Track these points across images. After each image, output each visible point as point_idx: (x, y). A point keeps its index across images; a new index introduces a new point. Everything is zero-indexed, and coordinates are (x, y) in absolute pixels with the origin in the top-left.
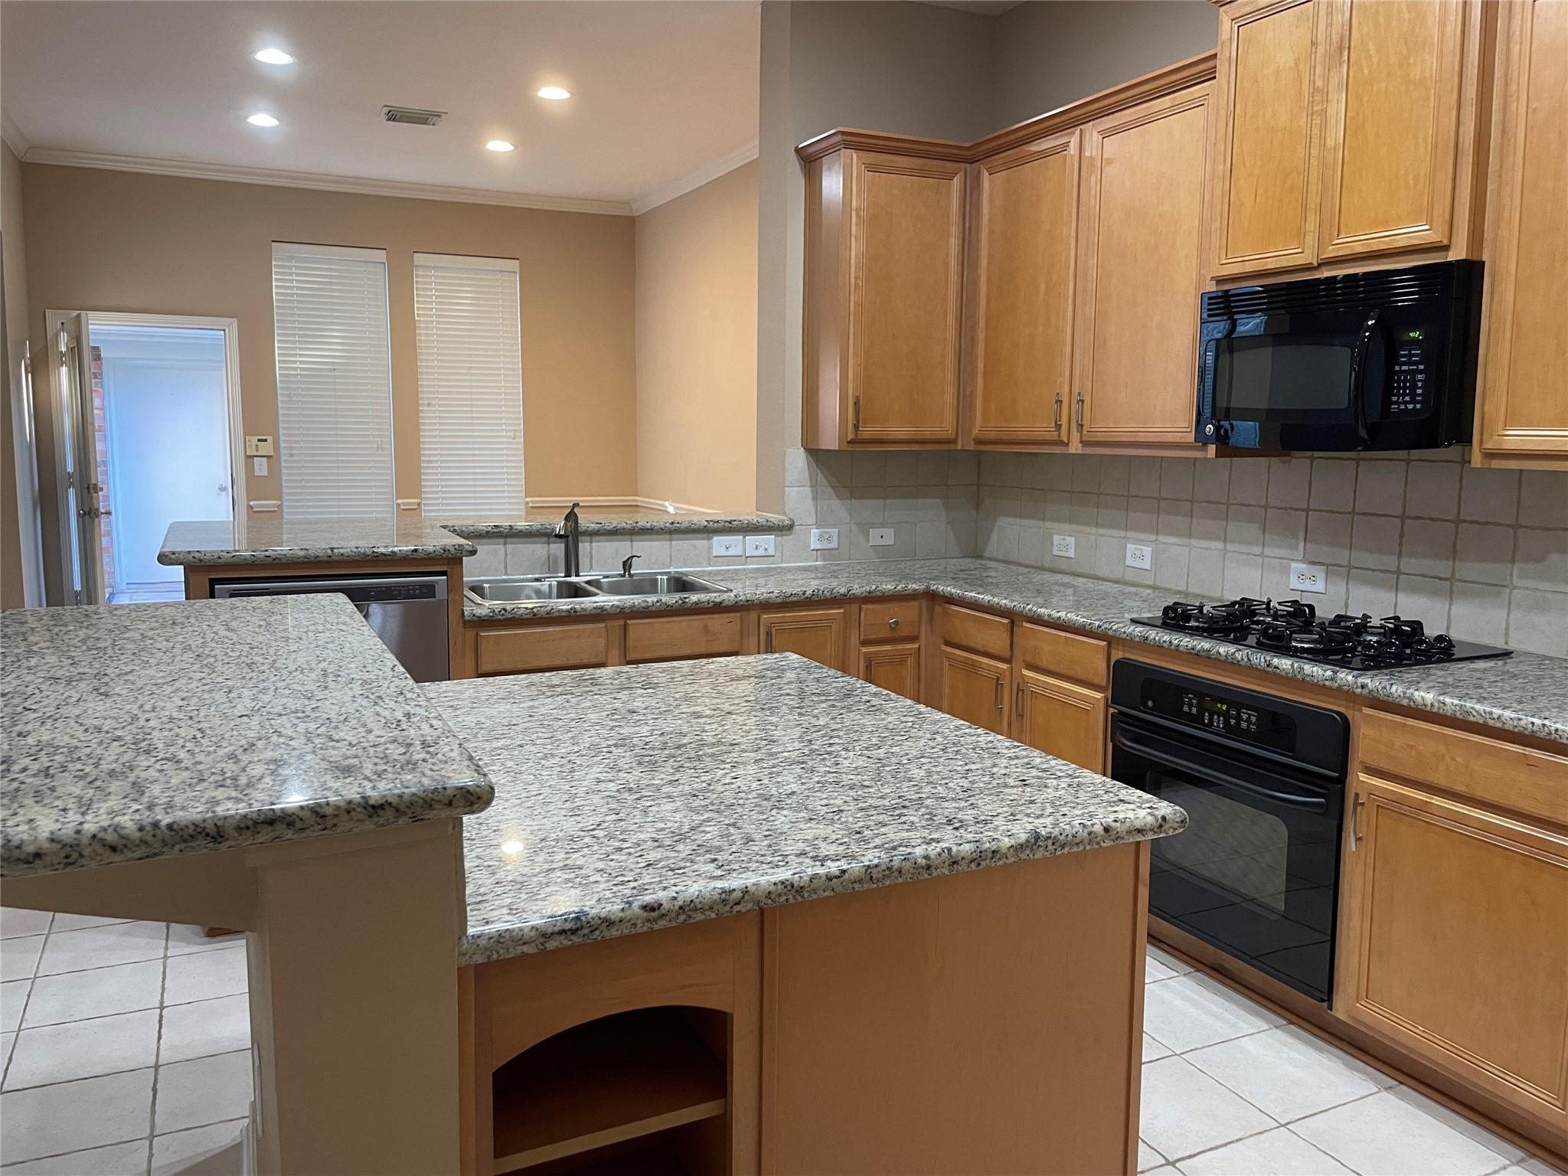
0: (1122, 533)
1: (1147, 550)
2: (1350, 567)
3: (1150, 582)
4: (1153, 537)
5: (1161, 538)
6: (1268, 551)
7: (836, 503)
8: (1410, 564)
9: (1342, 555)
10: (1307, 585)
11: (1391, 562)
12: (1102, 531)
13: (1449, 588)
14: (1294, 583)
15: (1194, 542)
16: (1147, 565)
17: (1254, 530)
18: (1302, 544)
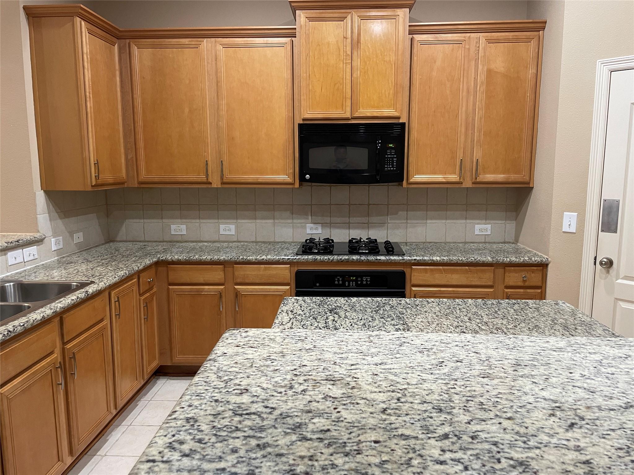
0: (216, 221)
1: (233, 227)
2: (331, 223)
3: (235, 240)
4: (235, 221)
5: (239, 221)
6: (295, 221)
7: (60, 222)
8: (353, 220)
9: (328, 220)
10: (314, 232)
11: (347, 220)
12: (202, 221)
13: (368, 226)
14: (309, 231)
15: (258, 221)
16: (233, 232)
17: (288, 213)
18: (310, 217)
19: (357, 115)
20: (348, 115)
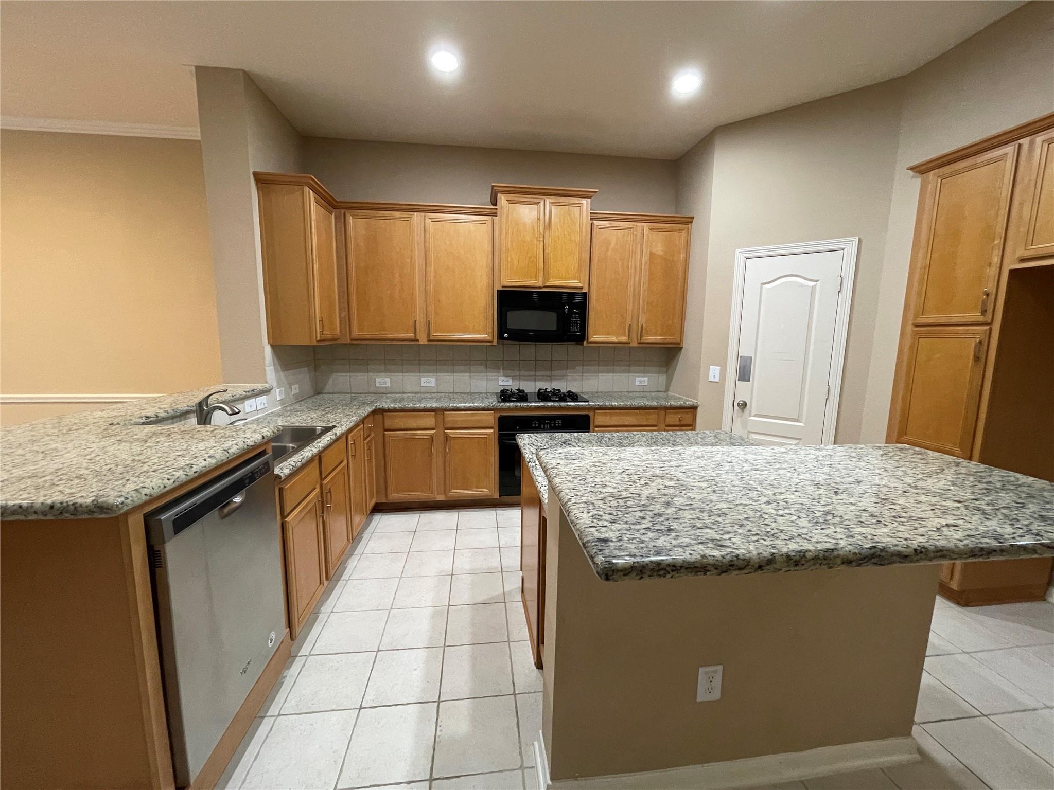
0: (418, 374)
1: (433, 380)
2: (519, 376)
3: (436, 391)
4: (435, 374)
5: (439, 374)
6: (489, 374)
7: (282, 374)
8: (538, 373)
9: (517, 373)
10: (505, 384)
11: (533, 373)
12: (404, 374)
13: (551, 378)
14: (500, 383)
15: (455, 374)
16: (433, 384)
17: (482, 368)
18: (502, 371)
19: (548, 284)
20: (541, 284)
